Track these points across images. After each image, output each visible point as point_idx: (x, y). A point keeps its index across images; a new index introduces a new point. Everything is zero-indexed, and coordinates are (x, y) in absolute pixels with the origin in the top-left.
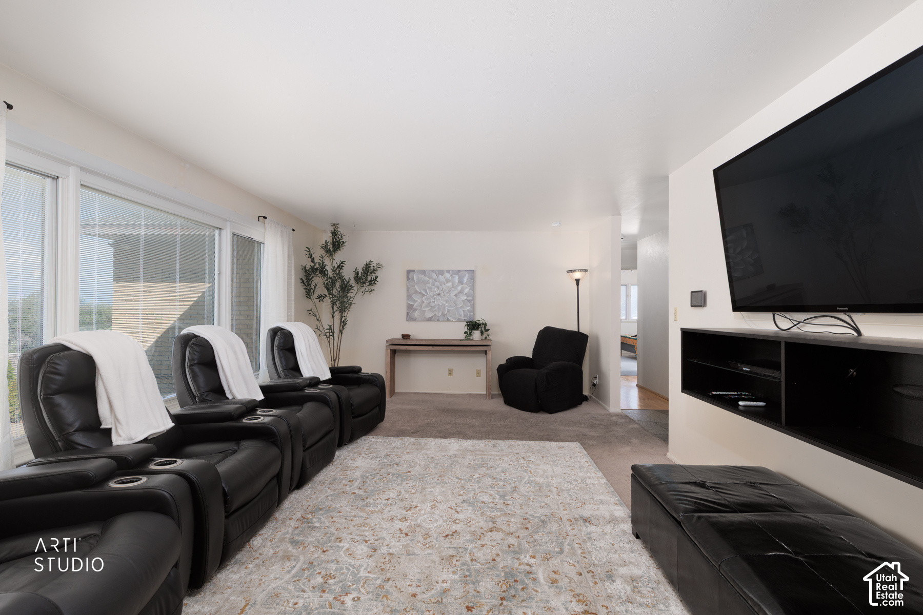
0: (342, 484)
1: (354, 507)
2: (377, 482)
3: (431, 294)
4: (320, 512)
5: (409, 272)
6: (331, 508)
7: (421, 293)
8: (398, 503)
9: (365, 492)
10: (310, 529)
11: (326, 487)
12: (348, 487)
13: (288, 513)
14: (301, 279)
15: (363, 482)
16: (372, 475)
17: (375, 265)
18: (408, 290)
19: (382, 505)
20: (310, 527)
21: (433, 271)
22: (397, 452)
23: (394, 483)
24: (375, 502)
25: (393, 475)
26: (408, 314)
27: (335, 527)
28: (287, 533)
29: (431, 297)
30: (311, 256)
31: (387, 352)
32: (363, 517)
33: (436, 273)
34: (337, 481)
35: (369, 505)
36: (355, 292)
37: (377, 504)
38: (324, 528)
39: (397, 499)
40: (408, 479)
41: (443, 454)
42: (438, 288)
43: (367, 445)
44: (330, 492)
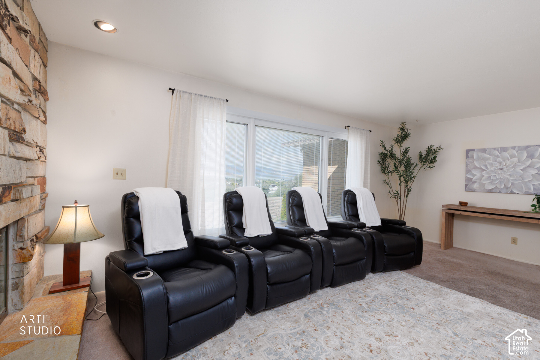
0: (358, 296)
1: (354, 314)
2: (382, 305)
3: (492, 169)
4: (333, 306)
5: (468, 151)
6: (340, 307)
7: (481, 168)
8: (385, 326)
9: (368, 307)
10: (320, 313)
11: (348, 293)
12: (361, 299)
13: (317, 298)
14: (378, 161)
15: (373, 301)
16: (382, 298)
17: (436, 148)
18: (466, 166)
19: (372, 322)
20: (320, 312)
21: (495, 149)
22: (416, 290)
23: (394, 311)
24: (369, 317)
25: (398, 305)
26: (466, 185)
27: (332, 319)
28: (307, 309)
29: (492, 171)
30: (384, 146)
31: (443, 214)
32: (353, 322)
33: (498, 151)
34: (357, 292)
35: (364, 317)
36: (419, 169)
37: (370, 319)
38: (326, 317)
39: (386, 323)
40: (408, 313)
41: (457, 308)
42: (500, 163)
43: (397, 277)
44: (348, 297)
